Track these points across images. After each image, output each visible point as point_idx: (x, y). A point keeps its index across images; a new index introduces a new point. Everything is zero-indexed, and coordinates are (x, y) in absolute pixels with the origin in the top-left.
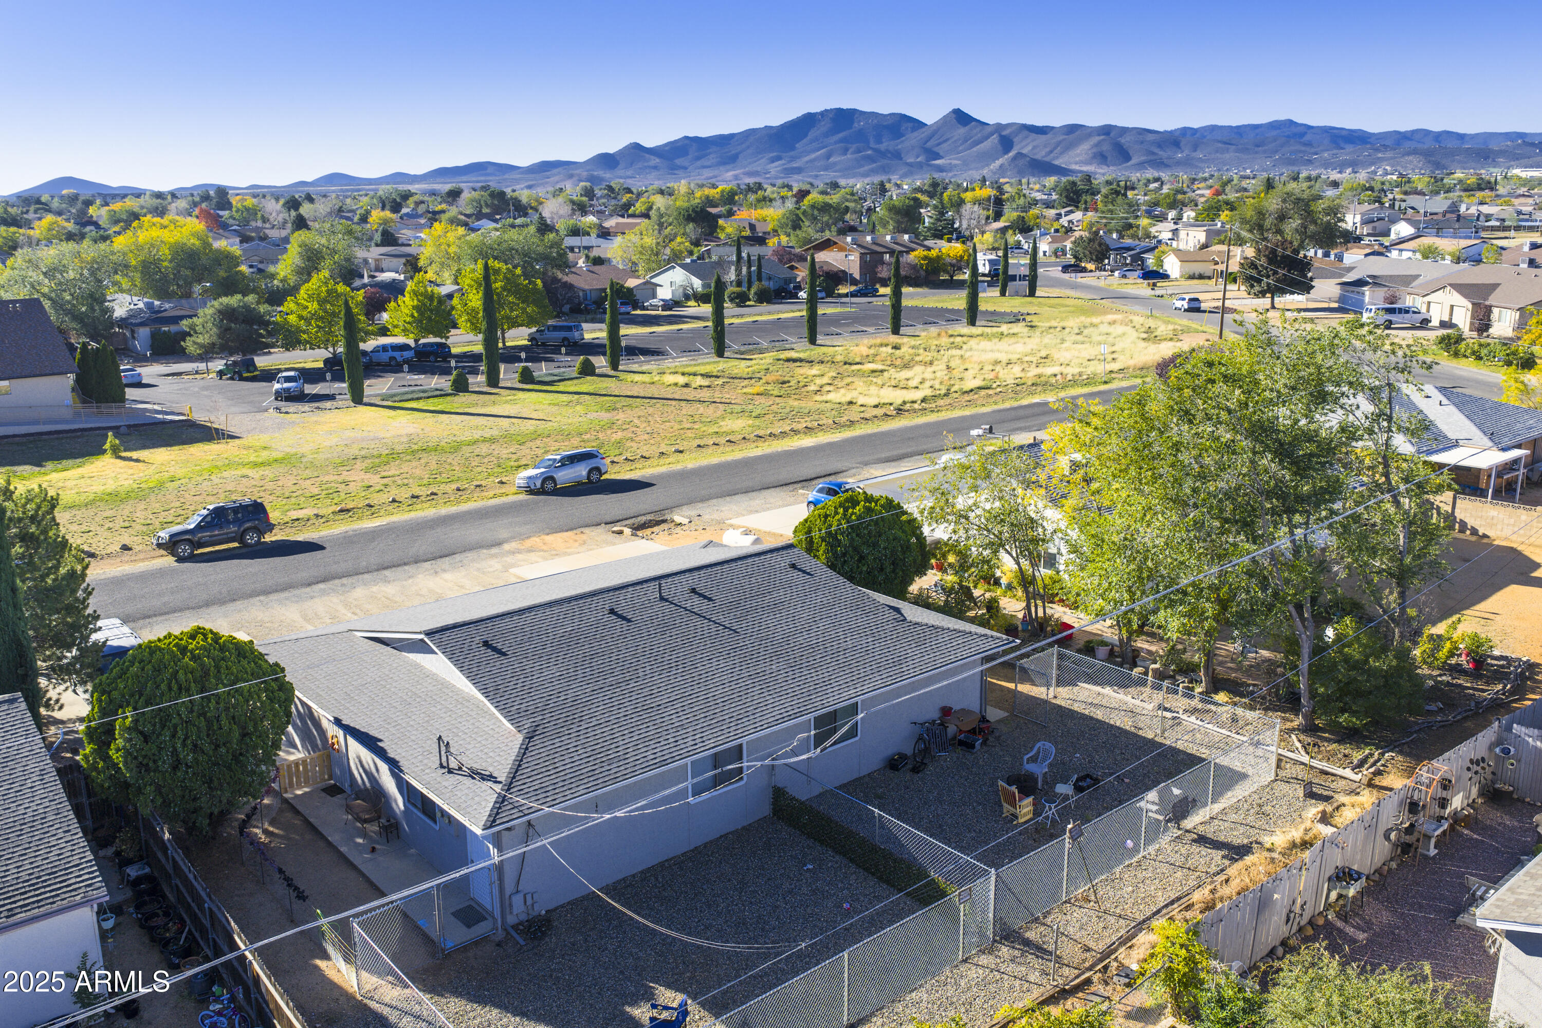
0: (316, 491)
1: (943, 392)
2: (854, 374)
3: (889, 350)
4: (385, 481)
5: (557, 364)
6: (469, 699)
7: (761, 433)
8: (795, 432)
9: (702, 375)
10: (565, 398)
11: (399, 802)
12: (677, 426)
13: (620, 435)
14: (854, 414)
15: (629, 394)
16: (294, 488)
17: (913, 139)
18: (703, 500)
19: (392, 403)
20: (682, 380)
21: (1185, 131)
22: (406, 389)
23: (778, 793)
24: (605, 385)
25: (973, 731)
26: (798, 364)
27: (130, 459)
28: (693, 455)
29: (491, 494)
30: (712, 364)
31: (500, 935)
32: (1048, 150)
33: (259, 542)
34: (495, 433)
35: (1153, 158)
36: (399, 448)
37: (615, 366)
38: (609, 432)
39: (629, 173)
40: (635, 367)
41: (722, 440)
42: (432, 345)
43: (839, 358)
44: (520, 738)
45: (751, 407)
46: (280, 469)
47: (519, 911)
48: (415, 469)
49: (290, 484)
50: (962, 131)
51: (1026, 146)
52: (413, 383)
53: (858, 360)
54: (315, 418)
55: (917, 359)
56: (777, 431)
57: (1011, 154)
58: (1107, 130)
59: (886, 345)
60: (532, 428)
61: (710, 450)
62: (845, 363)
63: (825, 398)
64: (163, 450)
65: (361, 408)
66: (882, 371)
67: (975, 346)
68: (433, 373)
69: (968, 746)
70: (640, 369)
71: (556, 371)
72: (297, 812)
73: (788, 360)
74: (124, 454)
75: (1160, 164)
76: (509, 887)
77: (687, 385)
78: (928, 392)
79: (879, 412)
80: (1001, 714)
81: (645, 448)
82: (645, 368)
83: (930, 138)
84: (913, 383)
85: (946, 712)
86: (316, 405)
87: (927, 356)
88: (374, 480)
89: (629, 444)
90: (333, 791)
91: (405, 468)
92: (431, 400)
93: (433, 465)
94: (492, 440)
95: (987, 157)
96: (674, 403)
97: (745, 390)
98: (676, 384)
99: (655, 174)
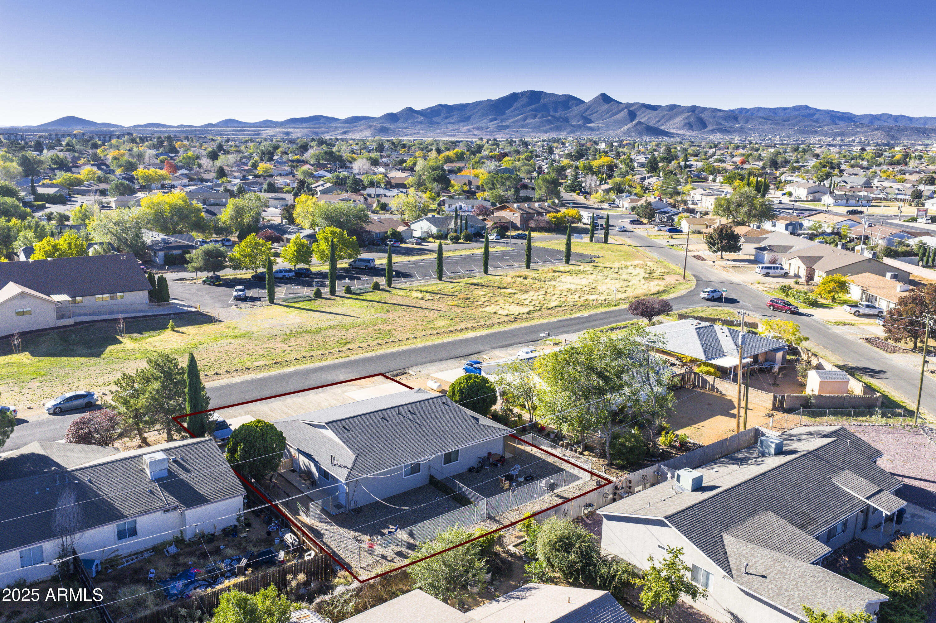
0: (263, 352)
1: (538, 308)
2: (501, 295)
3: (521, 279)
4: (291, 348)
5: (361, 282)
6: (338, 444)
7: (451, 329)
8: (467, 329)
9: (430, 292)
10: (365, 304)
11: (316, 474)
12: (415, 323)
13: (389, 327)
14: (494, 320)
15: (395, 302)
16: (253, 350)
17: (576, 110)
18: (423, 363)
19: (288, 304)
20: (420, 295)
21: (742, 110)
22: (293, 295)
23: (432, 478)
24: (384, 296)
25: (498, 461)
26: (476, 287)
27: (178, 332)
28: (421, 340)
29: (335, 356)
30: (435, 285)
31: (347, 512)
32: (657, 119)
34: (335, 323)
35: (720, 127)
36: (294, 331)
37: (389, 285)
38: (385, 325)
39: (405, 125)
40: (399, 286)
41: (434, 332)
42: (303, 269)
43: (496, 284)
44: (354, 456)
45: (450, 313)
46: (245, 340)
47: (353, 506)
48: (302, 342)
49: (251, 348)
50: (606, 106)
51: (644, 118)
52: (295, 291)
53: (505, 286)
54: (254, 312)
55: (534, 286)
56: (459, 328)
57: (634, 122)
58: (693, 109)
59: (521, 277)
60: (351, 322)
61: (428, 338)
62: (499, 288)
63: (484, 310)
64: (191, 327)
65: (274, 306)
66: (514, 294)
67: (563, 280)
68: (304, 286)
69: (496, 465)
70: (401, 287)
71: (362, 287)
72: (283, 477)
73: (472, 284)
74: (176, 329)
75: (724, 131)
76: (350, 499)
77: (422, 299)
78: (532, 308)
79: (506, 319)
80: (511, 455)
81: (400, 335)
82: (404, 286)
83: (586, 110)
84: (526, 302)
85: (490, 454)
86: (253, 303)
87: (538, 284)
88: (286, 347)
89: (394, 332)
90: (293, 471)
91: (299, 341)
92: (305, 303)
93: (310, 340)
94: (334, 328)
95: (619, 123)
96: (415, 309)
97: (448, 303)
98: (417, 298)
99: (420, 126)
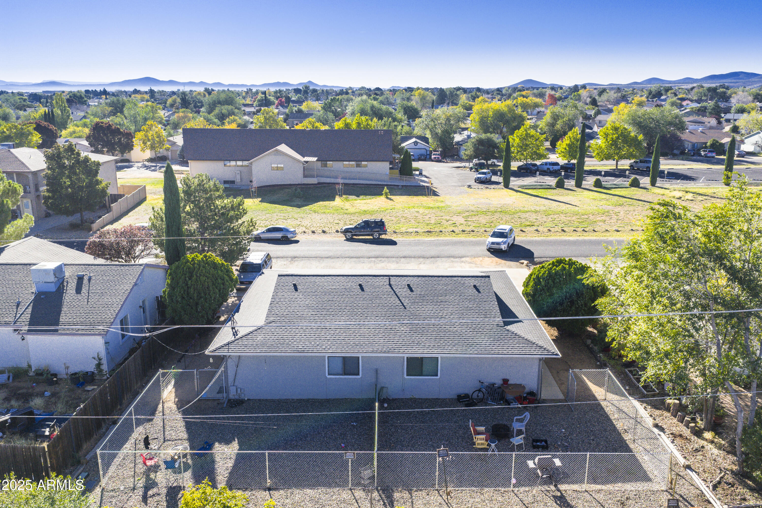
0: (432, 222)
5: (624, 179)
9: (696, 194)
10: (605, 196)
13: (601, 218)
15: (641, 198)
16: (427, 219)
19: (521, 189)
22: (536, 184)
24: (636, 193)
27: (390, 199)
28: (623, 234)
30: (713, 189)
31: (224, 400)
33: (379, 238)
34: (544, 208)
37: (651, 184)
38: (599, 216)
42: (571, 164)
44: (262, 324)
47: (234, 394)
52: (543, 181)
54: (479, 192)
60: (564, 209)
64: (405, 197)
70: (667, 187)
71: (620, 183)
76: (230, 382)
77: (680, 198)
81: (603, 226)
82: (670, 186)
85: (505, 381)
86: (487, 186)
89: (599, 223)
91: (481, 218)
92: (540, 190)
94: (536, 212)
